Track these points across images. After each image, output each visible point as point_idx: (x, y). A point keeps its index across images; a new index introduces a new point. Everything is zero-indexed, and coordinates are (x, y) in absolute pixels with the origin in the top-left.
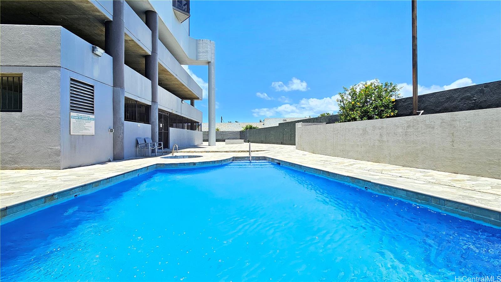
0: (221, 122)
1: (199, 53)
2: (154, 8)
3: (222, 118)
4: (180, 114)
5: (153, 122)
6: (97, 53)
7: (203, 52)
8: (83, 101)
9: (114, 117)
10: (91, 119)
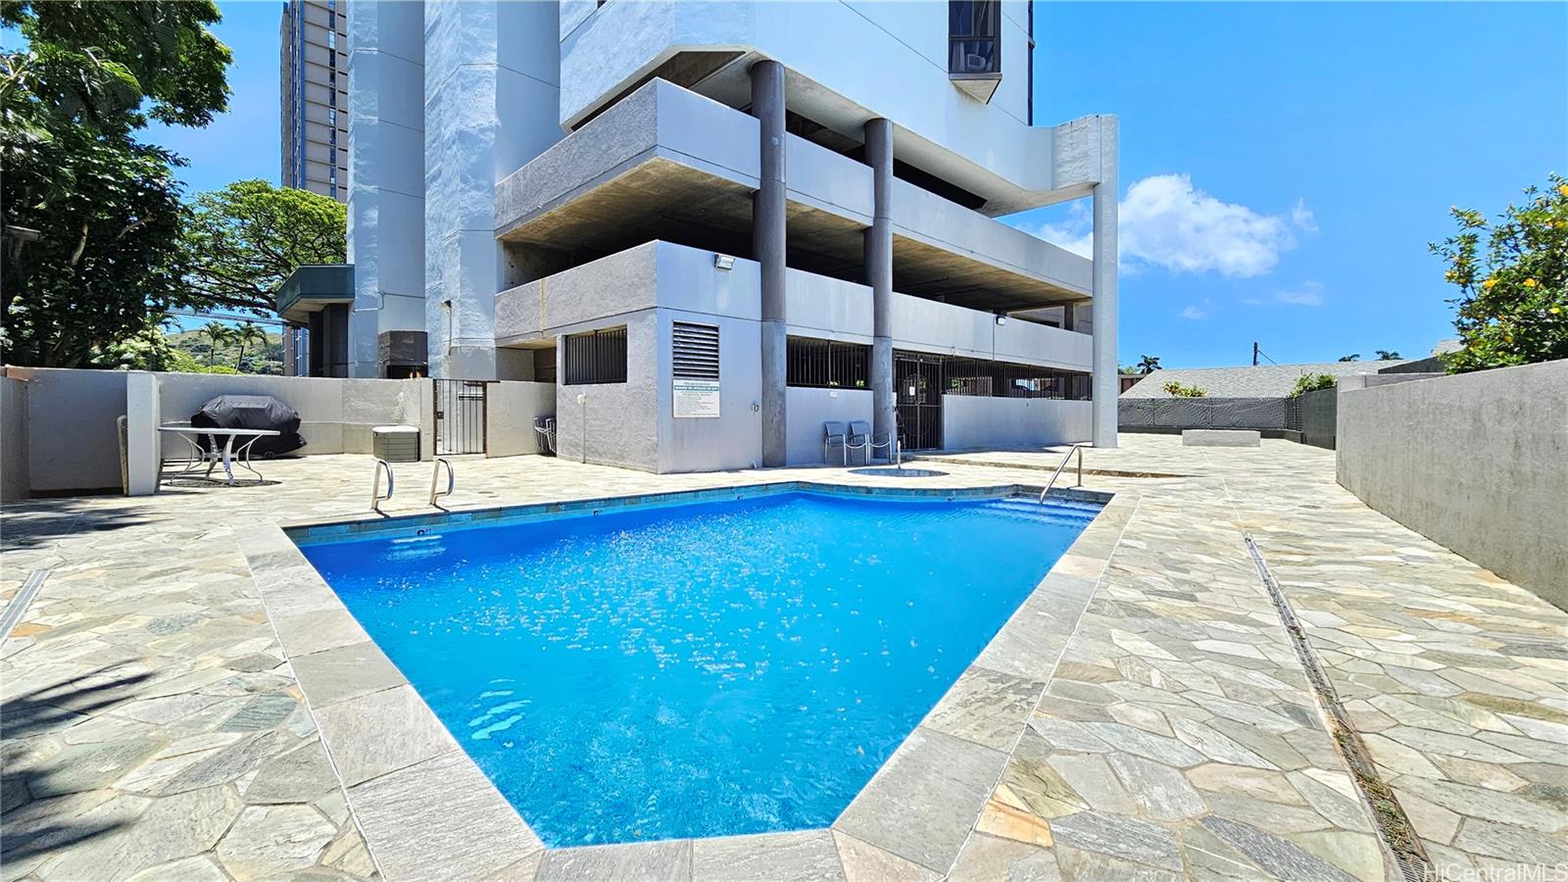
0: (1255, 363)
1: (1060, 166)
2: (874, 111)
3: (1256, 348)
4: (989, 357)
5: (877, 385)
6: (721, 264)
7: (1075, 159)
8: (696, 357)
9: (763, 382)
10: (712, 389)
